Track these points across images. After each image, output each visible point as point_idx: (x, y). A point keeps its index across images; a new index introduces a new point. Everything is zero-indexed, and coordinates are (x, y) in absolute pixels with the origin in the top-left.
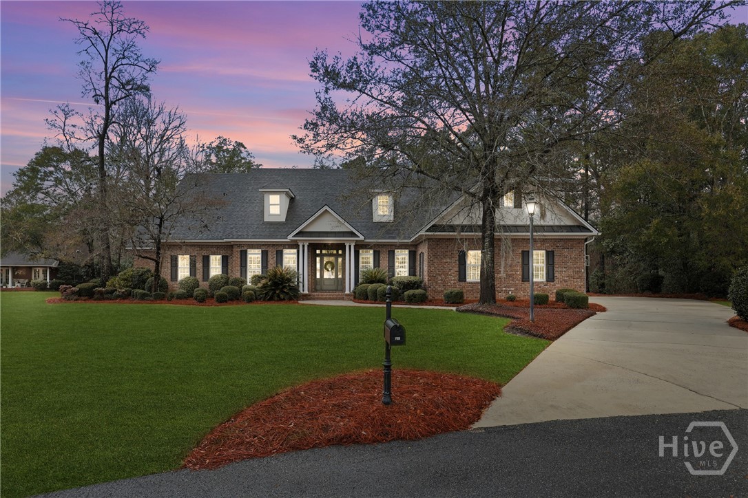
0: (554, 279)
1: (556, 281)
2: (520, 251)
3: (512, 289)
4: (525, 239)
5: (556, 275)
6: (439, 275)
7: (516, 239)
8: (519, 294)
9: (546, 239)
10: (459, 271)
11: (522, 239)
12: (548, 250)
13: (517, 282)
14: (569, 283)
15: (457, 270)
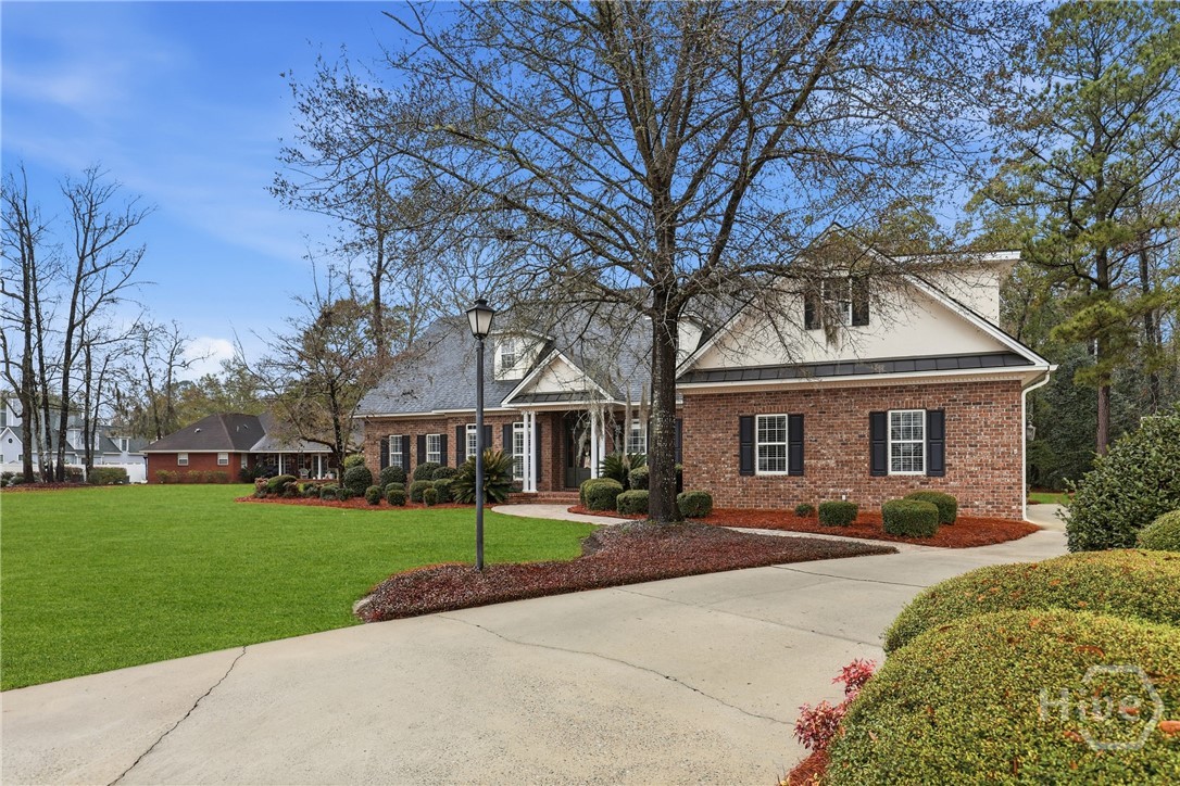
0: (943, 469)
1: (949, 474)
2: (867, 412)
3: (848, 490)
4: (876, 388)
5: (947, 461)
6: (704, 463)
7: (858, 389)
8: (862, 501)
9: (925, 386)
10: (741, 455)
11: (872, 388)
12: (929, 408)
13: (859, 476)
14: (981, 478)
15: (737, 452)
